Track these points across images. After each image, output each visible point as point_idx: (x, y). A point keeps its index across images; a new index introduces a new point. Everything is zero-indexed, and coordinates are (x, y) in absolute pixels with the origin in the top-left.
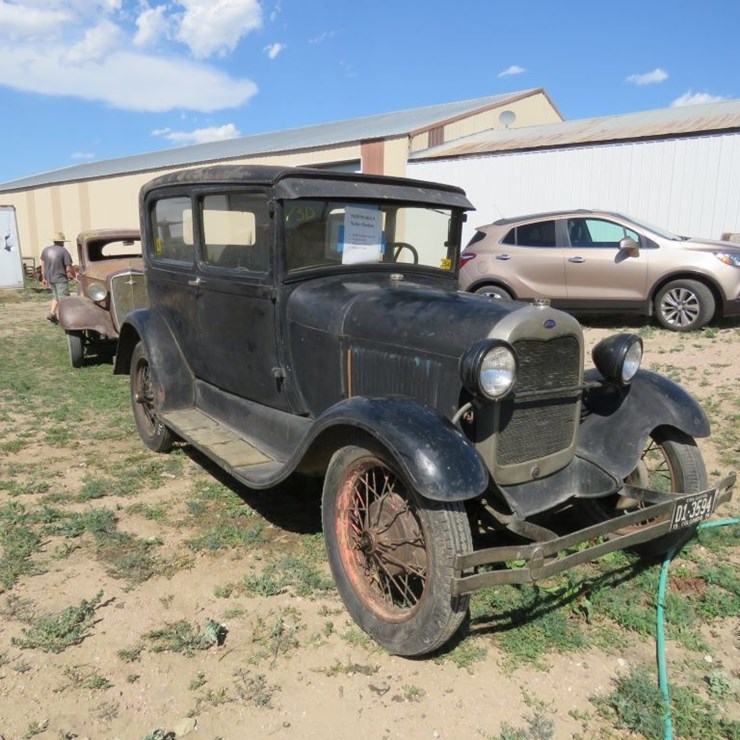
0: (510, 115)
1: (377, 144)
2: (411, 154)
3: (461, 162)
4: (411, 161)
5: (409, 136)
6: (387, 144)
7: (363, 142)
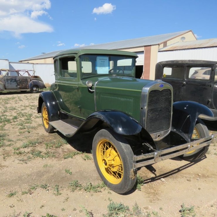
0: (184, 38)
1: (149, 47)
2: (159, 50)
3: (174, 52)
4: (159, 51)
5: (159, 45)
6: (152, 47)
7: (145, 46)
